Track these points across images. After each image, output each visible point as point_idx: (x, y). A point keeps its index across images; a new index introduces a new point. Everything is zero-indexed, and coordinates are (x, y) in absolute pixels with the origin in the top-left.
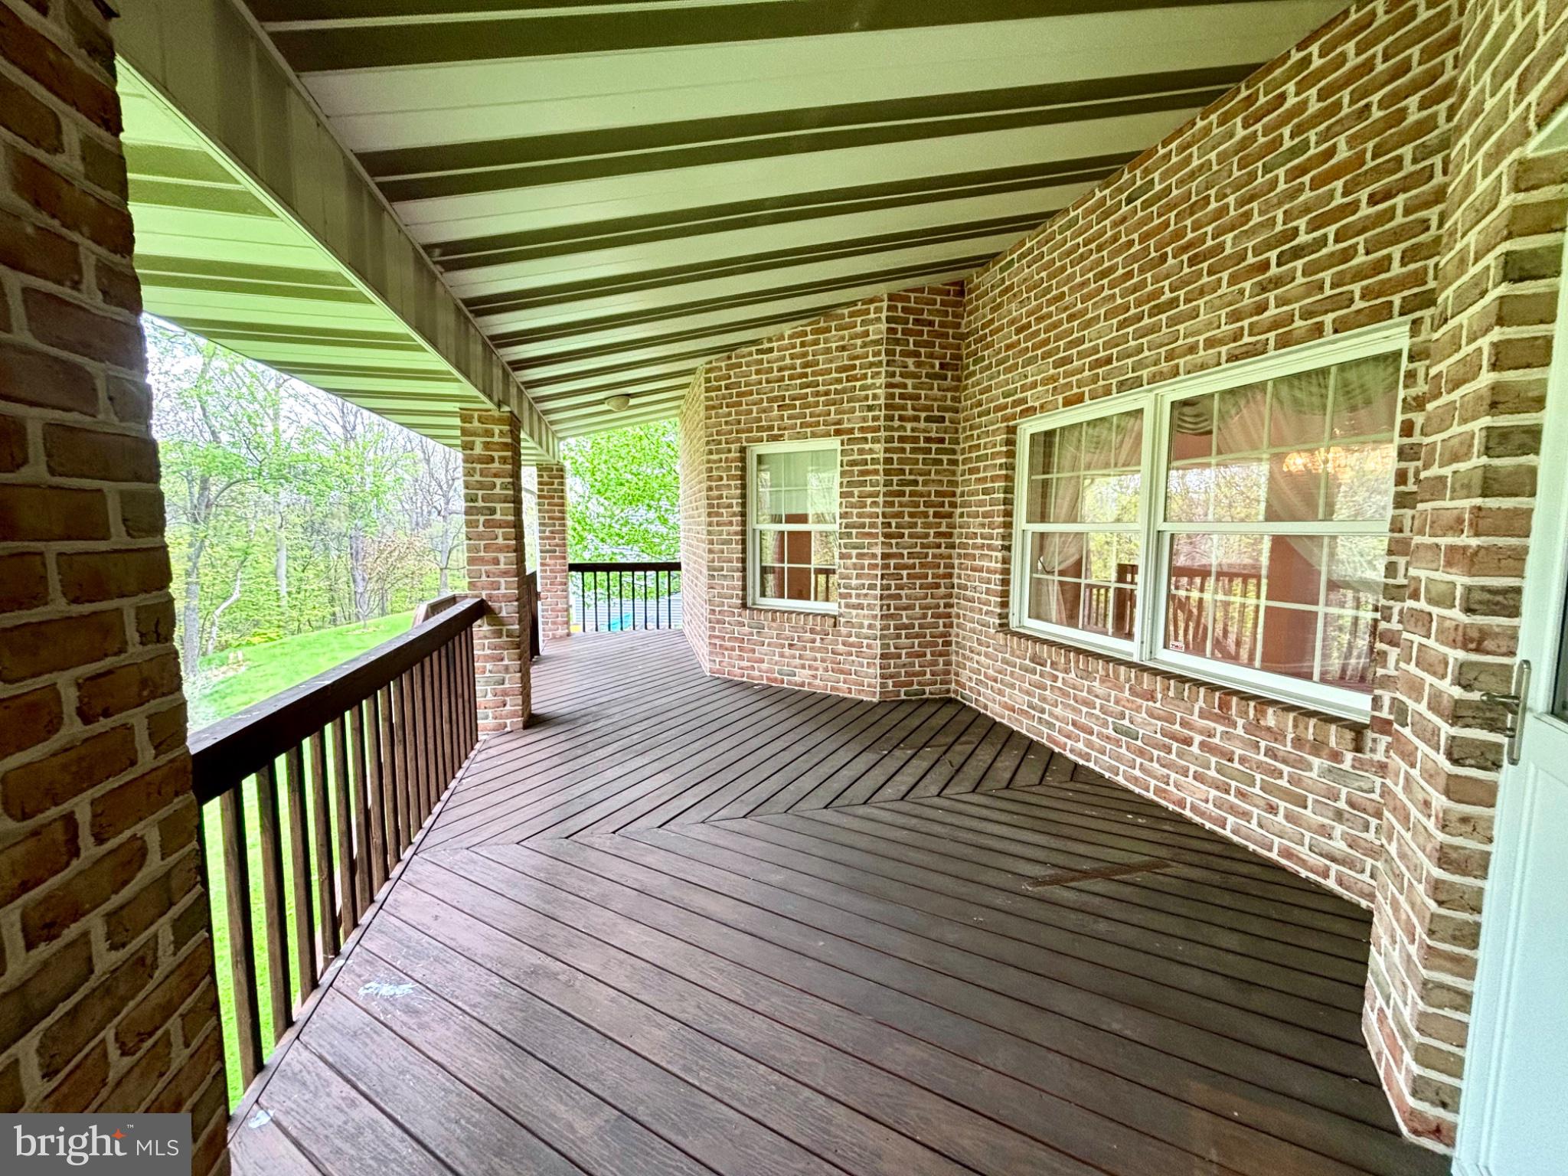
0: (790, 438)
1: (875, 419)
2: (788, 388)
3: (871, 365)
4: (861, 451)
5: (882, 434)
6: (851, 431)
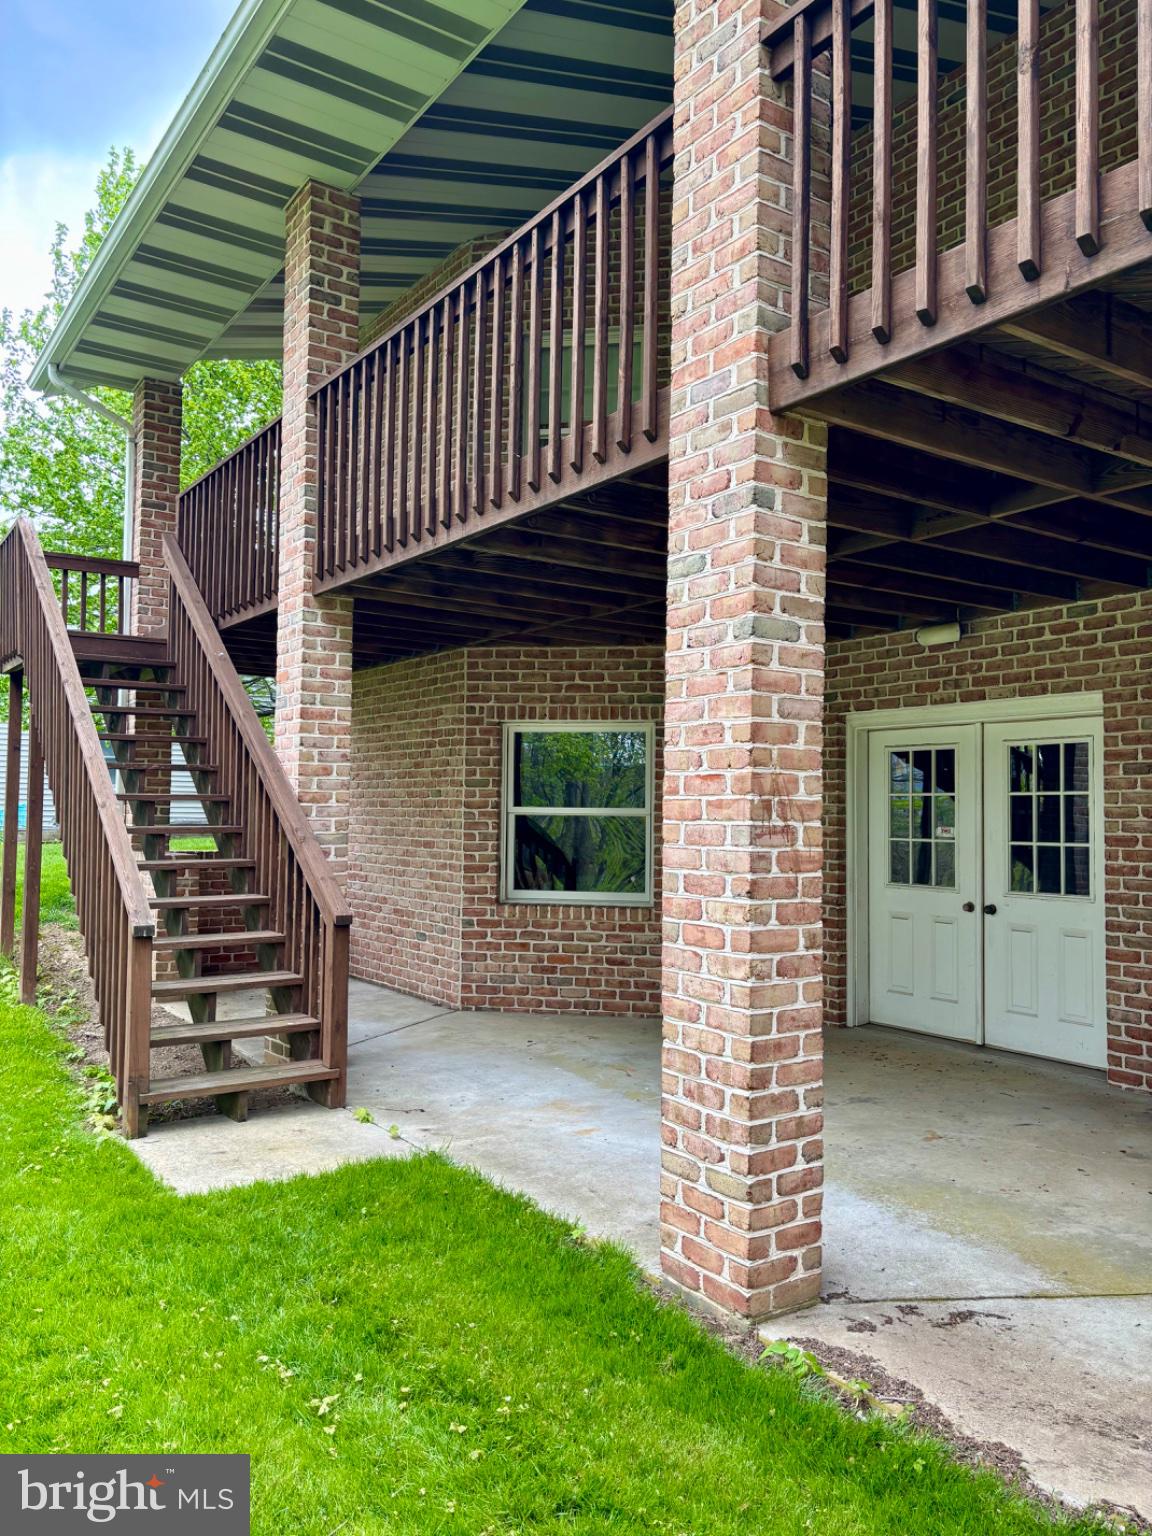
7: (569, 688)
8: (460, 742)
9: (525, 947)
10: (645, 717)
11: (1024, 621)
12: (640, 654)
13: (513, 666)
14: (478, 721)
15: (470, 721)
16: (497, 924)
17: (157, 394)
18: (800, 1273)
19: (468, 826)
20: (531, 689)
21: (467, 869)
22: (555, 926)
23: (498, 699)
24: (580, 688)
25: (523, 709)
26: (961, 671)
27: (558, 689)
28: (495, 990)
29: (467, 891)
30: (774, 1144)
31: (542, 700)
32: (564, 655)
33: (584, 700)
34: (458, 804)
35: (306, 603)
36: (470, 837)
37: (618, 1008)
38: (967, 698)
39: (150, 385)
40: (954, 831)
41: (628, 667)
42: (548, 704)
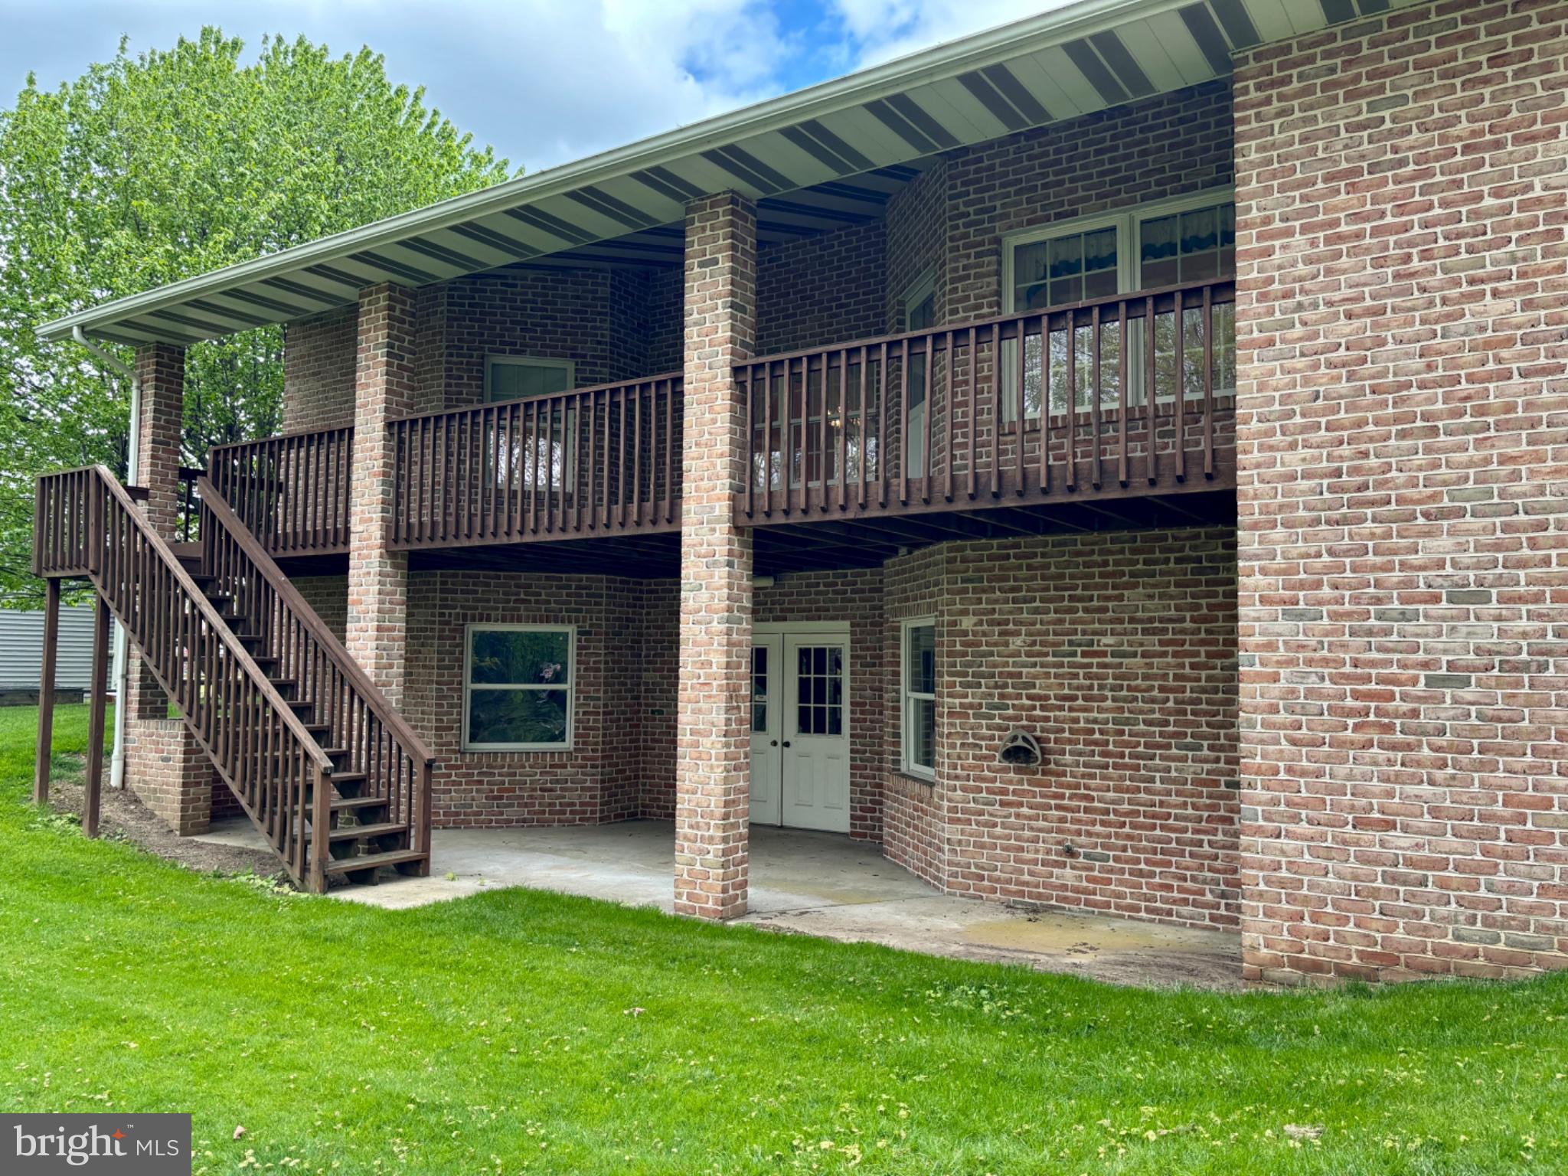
0: (532, 354)
1: (603, 350)
2: (530, 317)
3: (600, 313)
4: (592, 372)
5: (608, 361)
6: (585, 356)
7: (516, 601)
8: (433, 638)
9: (480, 782)
10: (570, 622)
11: (809, 578)
12: (568, 580)
13: (474, 584)
14: (448, 623)
15: (440, 623)
16: (460, 767)
17: (166, 355)
18: (740, 901)
19: (438, 698)
20: (488, 601)
21: (437, 729)
22: (503, 767)
23: (462, 607)
24: (524, 601)
25: (481, 615)
26: (773, 603)
27: (508, 601)
28: (457, 814)
29: (436, 744)
30: (731, 844)
31: (497, 609)
32: (513, 578)
33: (526, 609)
34: (430, 682)
35: (381, 556)
36: (440, 706)
37: (547, 821)
38: (776, 619)
39: (160, 347)
40: (765, 698)
41: (559, 587)
42: (500, 612)
